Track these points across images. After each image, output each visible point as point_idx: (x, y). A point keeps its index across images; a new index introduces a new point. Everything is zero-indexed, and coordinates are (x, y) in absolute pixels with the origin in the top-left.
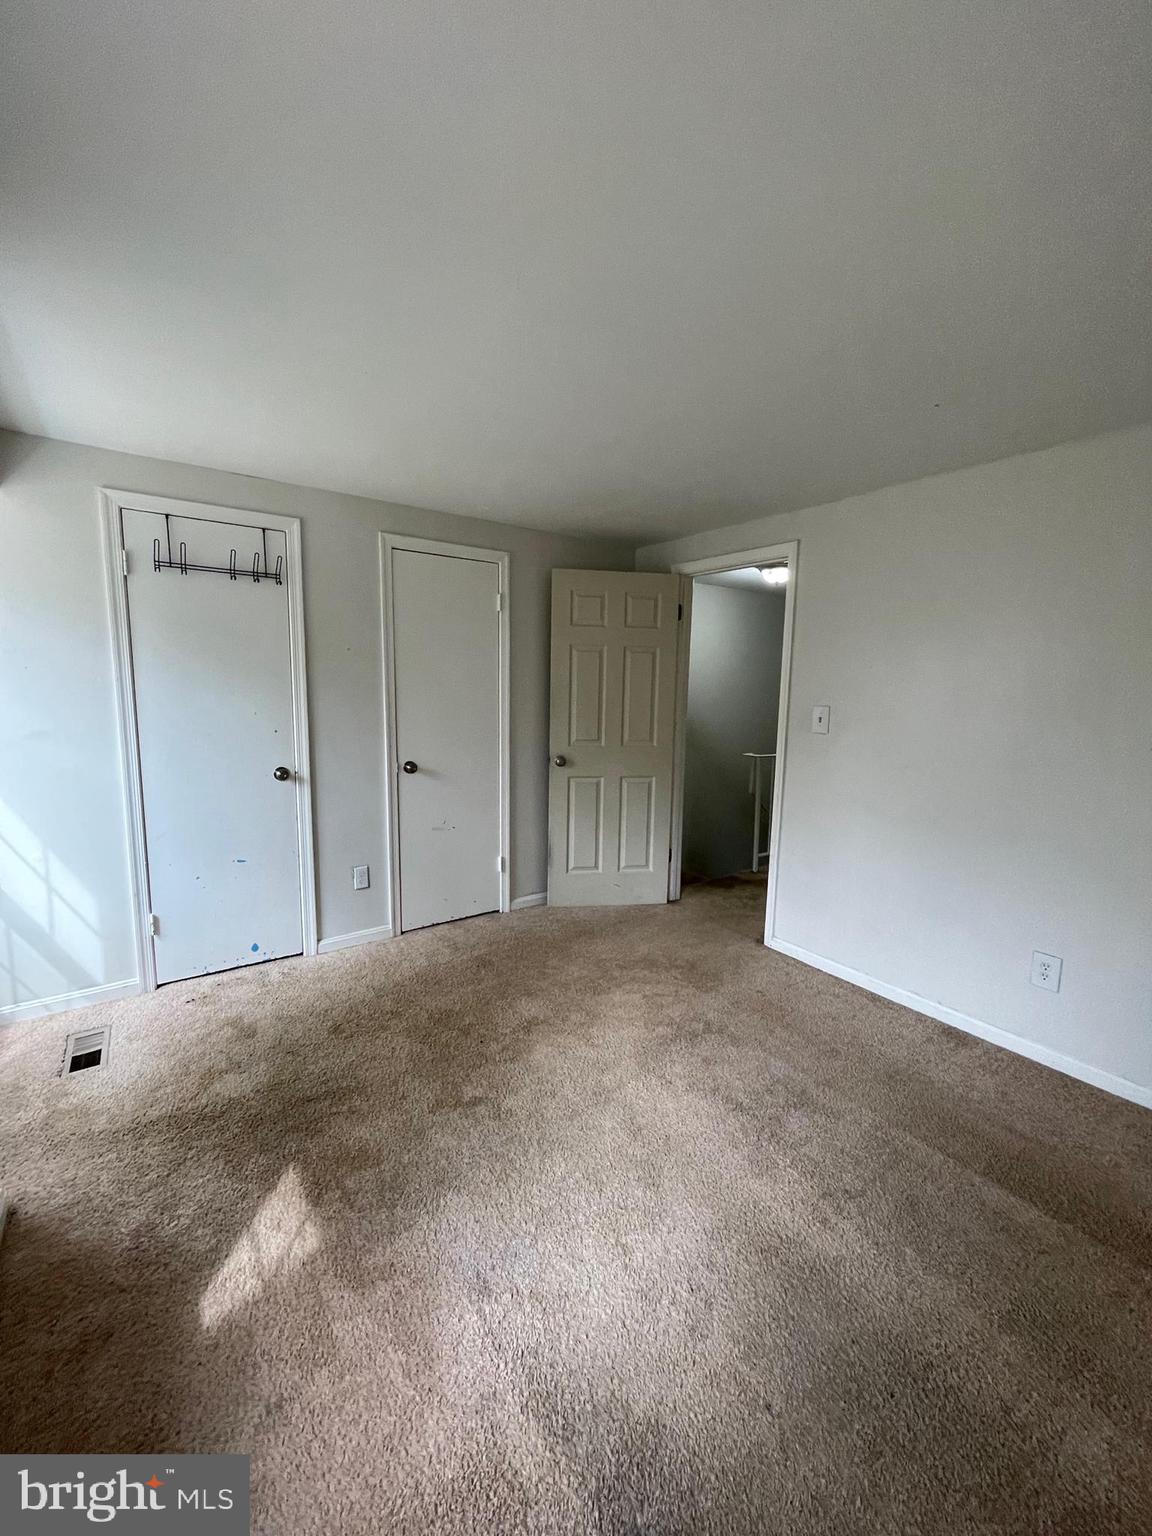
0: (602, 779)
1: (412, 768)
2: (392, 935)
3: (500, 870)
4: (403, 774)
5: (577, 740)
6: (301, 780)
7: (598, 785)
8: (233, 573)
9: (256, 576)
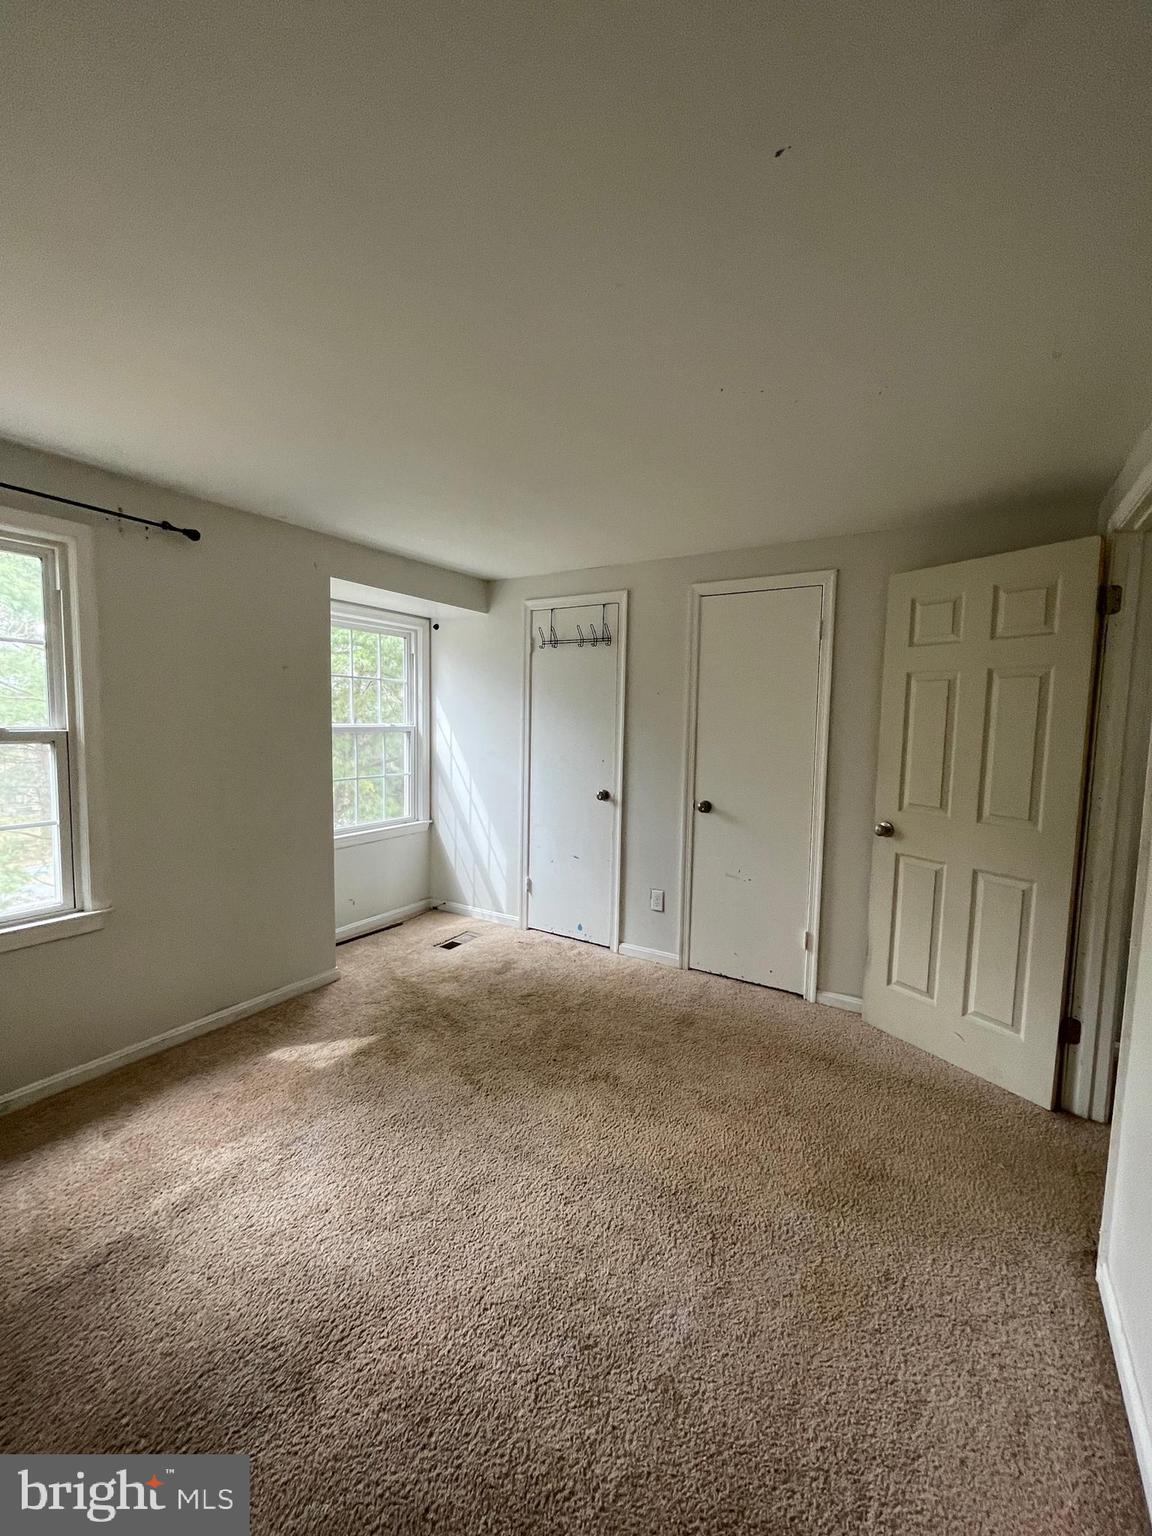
0: (945, 867)
1: (707, 807)
2: (678, 965)
3: (804, 947)
4: (698, 813)
5: (910, 804)
6: (614, 802)
7: (938, 874)
8: (582, 641)
9: (595, 641)
